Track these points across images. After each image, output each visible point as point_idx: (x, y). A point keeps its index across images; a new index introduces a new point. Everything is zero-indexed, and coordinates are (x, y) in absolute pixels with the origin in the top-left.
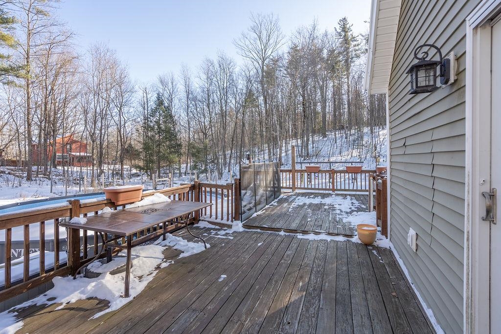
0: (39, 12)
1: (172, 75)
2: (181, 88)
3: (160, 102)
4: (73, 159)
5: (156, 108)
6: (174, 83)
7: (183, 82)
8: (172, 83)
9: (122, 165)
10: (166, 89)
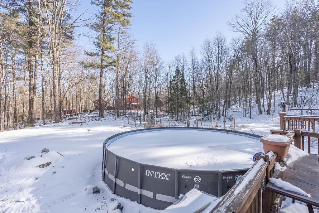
0: (123, 32)
1: (183, 55)
2: (189, 61)
3: (178, 72)
4: (132, 106)
5: (176, 76)
6: (185, 59)
7: (191, 58)
8: (184, 59)
9: (157, 110)
10: (180, 63)
